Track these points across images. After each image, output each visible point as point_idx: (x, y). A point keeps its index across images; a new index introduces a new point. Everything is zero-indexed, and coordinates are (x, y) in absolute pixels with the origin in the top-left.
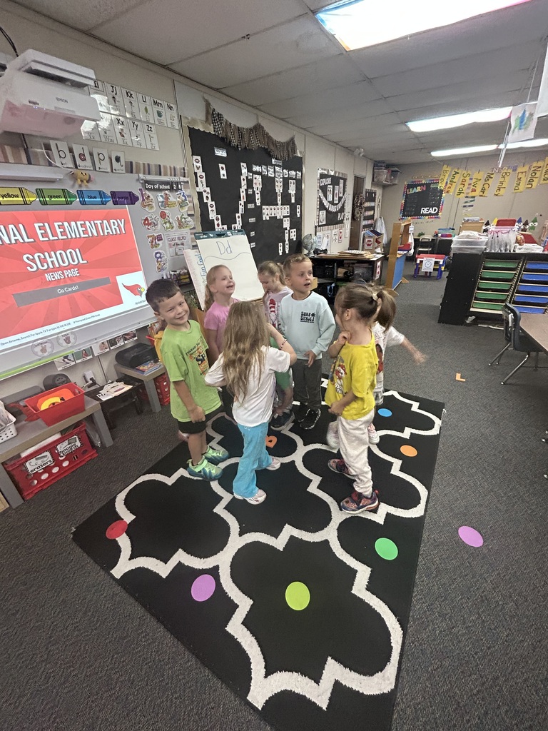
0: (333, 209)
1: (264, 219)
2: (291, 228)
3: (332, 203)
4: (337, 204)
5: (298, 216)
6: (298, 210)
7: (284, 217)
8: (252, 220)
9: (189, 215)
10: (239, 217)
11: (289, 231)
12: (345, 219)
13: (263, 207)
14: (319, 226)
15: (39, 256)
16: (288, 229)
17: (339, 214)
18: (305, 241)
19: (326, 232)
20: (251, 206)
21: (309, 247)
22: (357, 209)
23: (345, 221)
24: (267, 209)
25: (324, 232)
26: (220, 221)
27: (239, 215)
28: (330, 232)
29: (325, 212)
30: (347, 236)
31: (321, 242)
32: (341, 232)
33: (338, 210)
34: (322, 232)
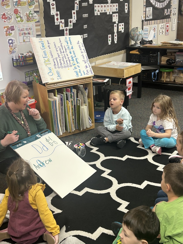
1: (96, 14)
2: (119, 22)
4: (163, 1)
5: (126, 12)
6: (126, 7)
7: (113, 13)
8: (86, 15)
9: (35, 12)
10: (74, 13)
11: (118, 25)
12: (172, 14)
13: (95, 5)
14: (146, 20)
16: (117, 22)
17: (166, 10)
18: (132, 33)
19: (153, 26)
20: (84, 4)
21: (136, 38)
23: (172, 16)
24: (99, 6)
25: (150, 26)
26: (59, 17)
27: (75, 11)
28: (156, 25)
29: (151, 8)
30: (174, 29)
31: (148, 35)
32: (168, 26)
33: (164, 6)
34: (148, 25)
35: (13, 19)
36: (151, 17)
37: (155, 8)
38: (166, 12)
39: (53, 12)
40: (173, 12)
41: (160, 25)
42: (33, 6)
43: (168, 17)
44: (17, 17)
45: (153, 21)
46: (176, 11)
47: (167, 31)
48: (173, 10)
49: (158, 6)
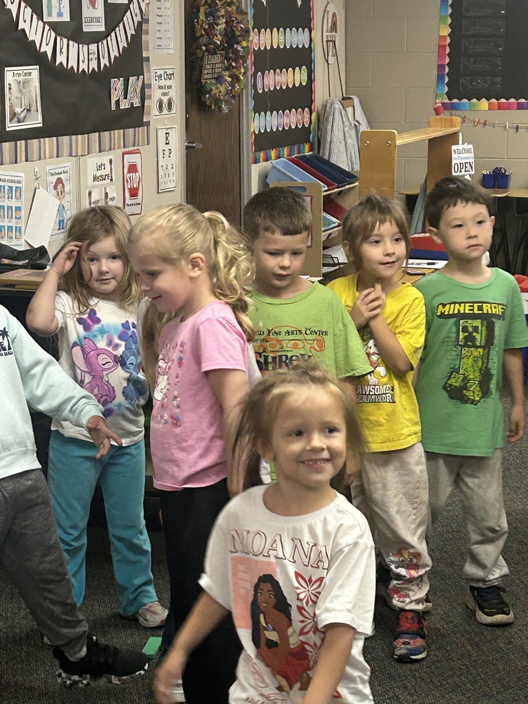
3: (73, 31)
4: (97, 38)
14: (6, 136)
17: (117, 85)
23: (152, 114)
25: (36, 166)
28: (67, 163)
30: (171, 185)
33: (105, 61)
34: (23, 164)
37: (52, 74)
38: (119, 94)
40: (156, 95)
41: (92, 160)
43: (134, 118)
45: (49, 143)
46: (176, 90)
47: (134, 193)
49: (73, 63)
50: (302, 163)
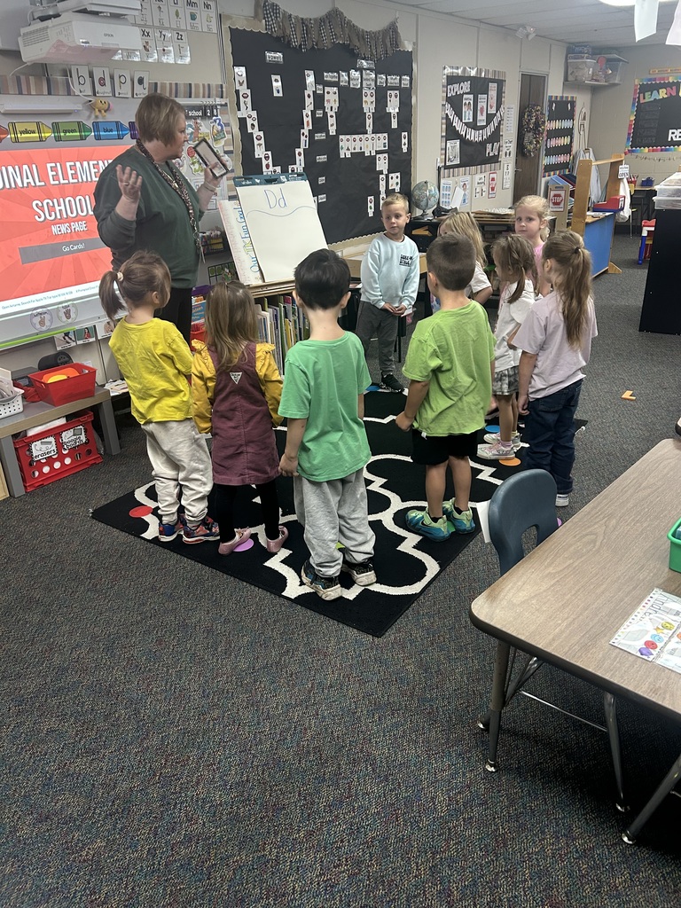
0: (473, 136)
1: (342, 156)
2: (390, 171)
3: (473, 125)
4: (482, 128)
5: (405, 150)
6: (404, 141)
7: (378, 152)
8: (322, 158)
10: (300, 154)
11: (387, 176)
12: (502, 153)
13: (341, 137)
14: (446, 167)
15: (48, 203)
16: (385, 172)
17: (489, 146)
18: (417, 193)
19: (462, 179)
20: (320, 136)
21: (423, 203)
22: (529, 136)
23: (502, 158)
24: (348, 140)
25: (456, 179)
26: (270, 161)
27: (301, 150)
28: (468, 177)
29: (458, 142)
30: (507, 186)
31: (451, 196)
32: (493, 179)
33: (485, 137)
34: (451, 178)
35: (185, 166)
36: (457, 162)
37: (465, 143)
38: (490, 150)
39: (260, 152)
40: (504, 150)
41: (478, 177)
42: (222, 142)
43: (495, 159)
44: (193, 164)
45: (462, 170)
46: (513, 148)
47: (493, 189)
48: (504, 145)
49: (472, 138)
50: (564, 177)
